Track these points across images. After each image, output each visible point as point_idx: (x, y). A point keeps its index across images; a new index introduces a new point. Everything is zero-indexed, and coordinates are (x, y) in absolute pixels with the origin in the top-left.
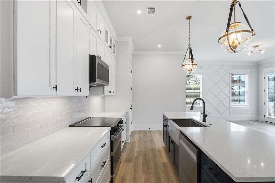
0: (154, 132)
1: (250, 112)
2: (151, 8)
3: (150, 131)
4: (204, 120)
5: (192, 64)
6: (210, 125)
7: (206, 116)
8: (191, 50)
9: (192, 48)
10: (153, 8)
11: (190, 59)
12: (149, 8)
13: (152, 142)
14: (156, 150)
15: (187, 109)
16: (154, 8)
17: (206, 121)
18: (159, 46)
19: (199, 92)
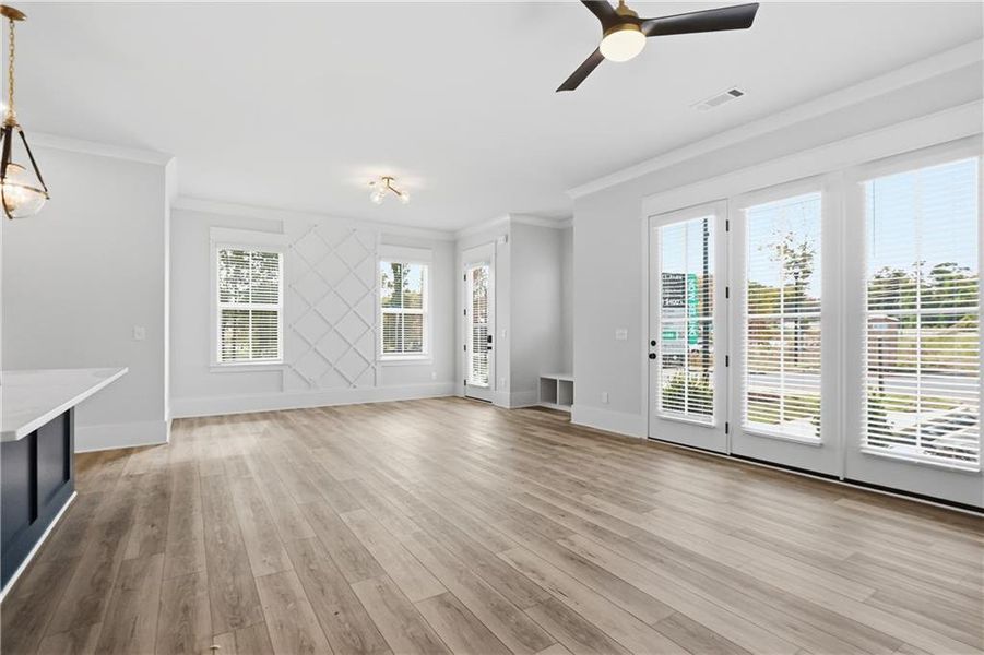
19: (275, 313)
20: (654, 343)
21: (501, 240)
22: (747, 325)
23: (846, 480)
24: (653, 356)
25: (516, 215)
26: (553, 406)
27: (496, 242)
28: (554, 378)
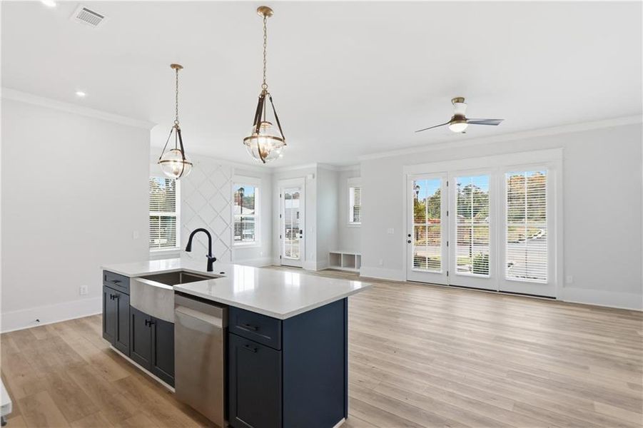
0: (57, 326)
1: (261, 253)
2: (95, 14)
3: (43, 328)
4: (210, 268)
5: (184, 162)
6: (222, 275)
7: (214, 259)
8: (179, 131)
9: (181, 127)
10: (100, 16)
11: (176, 149)
12: (84, 9)
13: (63, 349)
14: (87, 364)
15: (151, 255)
16: (102, 17)
17: (214, 269)
18: (81, 94)
19: (175, 218)
20: (410, 236)
21: (310, 177)
22: (457, 228)
23: (500, 291)
24: (409, 242)
25: (321, 164)
26: (339, 268)
27: (306, 177)
28: (339, 253)
